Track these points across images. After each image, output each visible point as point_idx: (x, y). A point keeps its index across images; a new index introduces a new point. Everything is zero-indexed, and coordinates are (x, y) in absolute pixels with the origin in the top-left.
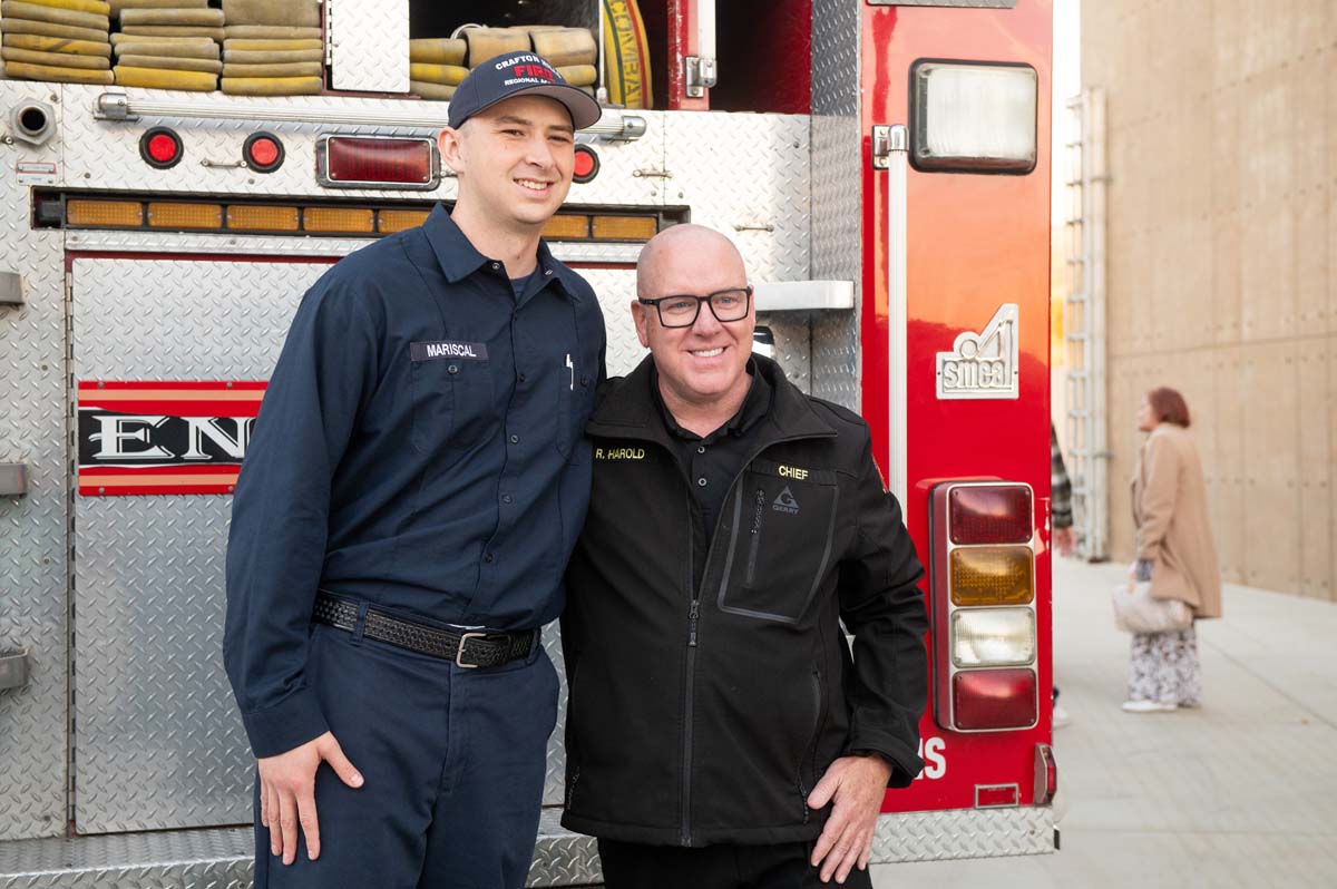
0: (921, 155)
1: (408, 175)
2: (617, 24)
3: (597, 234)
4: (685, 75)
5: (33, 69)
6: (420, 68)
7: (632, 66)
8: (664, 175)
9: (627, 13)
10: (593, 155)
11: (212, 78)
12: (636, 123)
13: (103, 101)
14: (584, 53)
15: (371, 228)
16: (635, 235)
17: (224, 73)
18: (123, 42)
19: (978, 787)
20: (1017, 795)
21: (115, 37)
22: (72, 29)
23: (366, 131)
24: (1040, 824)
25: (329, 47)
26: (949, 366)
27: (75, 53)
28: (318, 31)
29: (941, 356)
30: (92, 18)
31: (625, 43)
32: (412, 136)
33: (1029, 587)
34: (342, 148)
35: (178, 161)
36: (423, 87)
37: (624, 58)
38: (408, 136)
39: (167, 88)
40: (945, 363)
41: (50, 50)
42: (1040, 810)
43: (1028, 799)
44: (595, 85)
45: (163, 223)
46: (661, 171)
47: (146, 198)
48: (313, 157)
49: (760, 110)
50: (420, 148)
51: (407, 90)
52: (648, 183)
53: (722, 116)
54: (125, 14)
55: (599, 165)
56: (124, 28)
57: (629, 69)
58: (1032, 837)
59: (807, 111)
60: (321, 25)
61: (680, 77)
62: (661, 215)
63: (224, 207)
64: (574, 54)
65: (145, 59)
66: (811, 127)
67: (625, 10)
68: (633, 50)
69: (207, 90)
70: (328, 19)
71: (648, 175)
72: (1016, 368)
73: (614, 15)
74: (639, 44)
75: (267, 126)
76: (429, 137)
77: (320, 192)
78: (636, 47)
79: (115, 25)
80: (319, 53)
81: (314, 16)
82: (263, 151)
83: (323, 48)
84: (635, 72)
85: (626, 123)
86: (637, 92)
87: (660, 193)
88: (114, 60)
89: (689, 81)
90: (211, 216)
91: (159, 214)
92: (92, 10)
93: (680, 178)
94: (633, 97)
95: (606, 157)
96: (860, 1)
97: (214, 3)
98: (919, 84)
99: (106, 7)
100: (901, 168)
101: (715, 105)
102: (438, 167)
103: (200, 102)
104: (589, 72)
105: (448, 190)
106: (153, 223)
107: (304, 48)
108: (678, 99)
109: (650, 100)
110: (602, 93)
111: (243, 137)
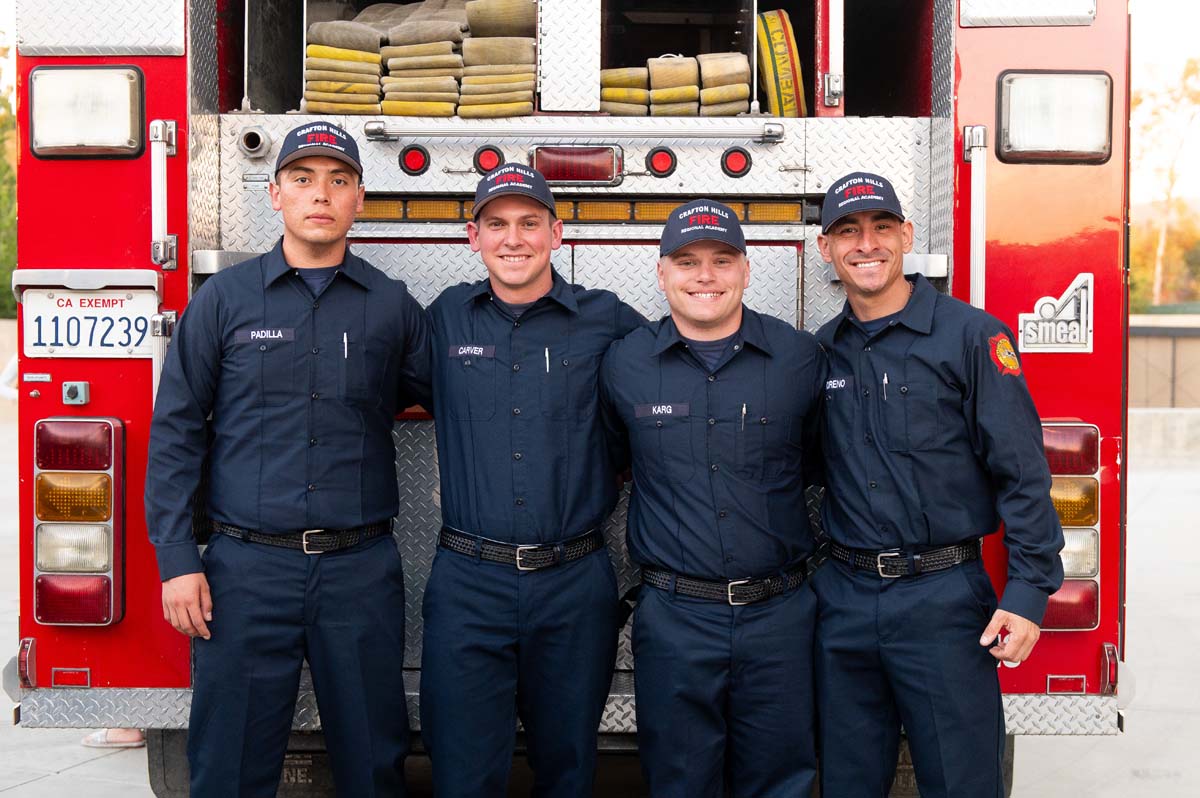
0: (1005, 150)
1: (598, 174)
2: (775, 50)
3: (751, 218)
4: (823, 89)
5: (324, 106)
6: (609, 92)
7: (787, 82)
8: (805, 170)
9: (784, 40)
10: (746, 154)
11: (451, 107)
12: (776, 129)
13: (367, 127)
14: (739, 74)
15: (572, 217)
16: (782, 218)
17: (460, 102)
18: (389, 82)
19: (1049, 677)
20: (1084, 685)
21: (384, 79)
22: (353, 76)
23: (566, 142)
24: (1105, 710)
25: (539, 79)
26: (1029, 325)
28: (534, 66)
29: (1022, 317)
30: (366, 67)
31: (781, 64)
32: (602, 144)
33: (1095, 512)
34: (545, 155)
35: (426, 169)
36: (611, 106)
37: (780, 76)
38: (598, 144)
39: (419, 116)
40: (1026, 322)
41: (337, 92)
42: (1105, 698)
43: (1095, 688)
44: (750, 99)
45: (417, 216)
46: (803, 166)
47: (405, 198)
49: (888, 113)
50: (606, 153)
51: (598, 109)
52: (791, 177)
53: (856, 120)
54: (391, 62)
55: (751, 164)
56: (390, 73)
57: (784, 85)
58: (1097, 720)
59: (930, 115)
60: (535, 63)
61: (820, 90)
62: (804, 201)
63: (462, 202)
64: (732, 75)
65: (403, 95)
66: (931, 127)
67: (782, 38)
68: (788, 69)
69: (448, 116)
70: (539, 57)
71: (792, 170)
72: (1091, 327)
73: (773, 42)
74: (793, 65)
75: (493, 141)
76: (616, 145)
78: (790, 67)
79: (385, 71)
80: (531, 83)
81: (531, 55)
82: (488, 159)
83: (536, 80)
84: (789, 87)
85: (767, 128)
86: (792, 103)
87: (801, 184)
88: (382, 97)
89: (826, 94)
90: (451, 210)
91: (415, 210)
92: (370, 61)
93: (818, 171)
94: (789, 107)
95: (757, 156)
96: (954, 24)
97: (457, 50)
98: (1004, 91)
99: (377, 57)
100: (982, 161)
101: (849, 112)
102: (621, 168)
103: (443, 125)
104: (744, 89)
105: (630, 186)
106: (410, 216)
107: (521, 80)
108: (818, 108)
109: (804, 109)
110: (755, 105)
111: (473, 151)
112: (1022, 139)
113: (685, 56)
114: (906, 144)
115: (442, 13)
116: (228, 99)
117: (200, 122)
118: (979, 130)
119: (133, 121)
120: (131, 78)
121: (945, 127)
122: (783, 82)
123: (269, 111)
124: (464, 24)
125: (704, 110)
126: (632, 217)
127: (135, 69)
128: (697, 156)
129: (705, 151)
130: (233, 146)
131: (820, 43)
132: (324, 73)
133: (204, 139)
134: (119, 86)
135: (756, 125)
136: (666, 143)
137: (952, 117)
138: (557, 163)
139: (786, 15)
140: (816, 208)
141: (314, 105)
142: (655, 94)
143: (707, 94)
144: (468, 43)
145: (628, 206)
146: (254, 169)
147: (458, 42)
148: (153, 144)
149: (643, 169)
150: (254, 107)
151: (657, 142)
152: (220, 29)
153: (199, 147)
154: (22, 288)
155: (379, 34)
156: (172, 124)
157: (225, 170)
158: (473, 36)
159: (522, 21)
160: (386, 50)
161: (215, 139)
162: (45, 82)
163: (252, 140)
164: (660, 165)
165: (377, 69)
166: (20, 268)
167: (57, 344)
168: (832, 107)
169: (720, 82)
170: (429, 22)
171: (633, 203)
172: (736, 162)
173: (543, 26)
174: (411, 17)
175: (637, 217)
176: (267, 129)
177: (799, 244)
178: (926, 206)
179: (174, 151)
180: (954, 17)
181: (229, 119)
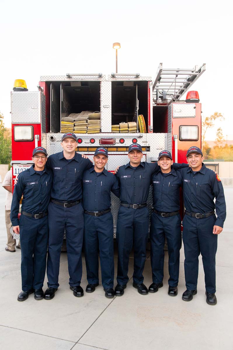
0: (181, 139)
1: (111, 143)
2: (141, 122)
4: (149, 128)
6: (113, 129)
8: (146, 142)
10: (136, 140)
12: (142, 135)
14: (135, 126)
17: (87, 131)
21: (74, 127)
22: (69, 127)
23: (106, 138)
27: (69, 129)
28: (100, 125)
30: (71, 125)
31: (142, 124)
34: (102, 140)
35: (82, 142)
36: (113, 131)
39: (80, 133)
41: (66, 129)
44: (137, 130)
46: (146, 141)
48: (99, 141)
49: (160, 132)
50: (112, 139)
51: (111, 132)
52: (144, 143)
53: (155, 133)
54: (76, 124)
59: (167, 133)
62: (146, 147)
63: (88, 148)
65: (78, 130)
66: (168, 135)
69: (86, 133)
70: (101, 123)
73: (141, 120)
74: (144, 124)
75: (93, 138)
76: (114, 138)
77: (100, 146)
79: (75, 126)
81: (99, 123)
82: (92, 141)
83: (100, 127)
85: (140, 135)
87: (146, 145)
88: (74, 130)
90: (86, 149)
92: (72, 124)
93: (149, 142)
94: (144, 131)
95: (138, 140)
96: (172, 118)
97: (87, 122)
98: (180, 129)
99: (73, 123)
100: (177, 141)
101: (154, 132)
102: (115, 142)
103: (84, 135)
104: (136, 128)
105: (116, 145)
106: (79, 150)
107: (98, 127)
108: (149, 132)
109: (146, 132)
110: (138, 131)
111: (90, 139)
112: (184, 137)
113: (125, 123)
114: (163, 137)
115: (84, 115)
116: (48, 131)
117: (43, 135)
118: (176, 136)
119: (32, 135)
120: (31, 128)
121: (170, 135)
122: (142, 127)
123: (54, 133)
124: (88, 117)
125: (129, 132)
126: (117, 150)
127: (32, 126)
128: (128, 140)
129: (129, 139)
130: (48, 139)
131: (149, 120)
132: (64, 126)
133: (43, 138)
134: (29, 129)
135: (138, 134)
136: (123, 138)
137: (172, 133)
138: (104, 141)
139: (143, 116)
140: (148, 149)
141: (62, 132)
142: (121, 129)
143: (130, 129)
144: (89, 121)
145: (116, 148)
146: (52, 143)
147: (87, 121)
148: (35, 139)
149: (119, 142)
150: (52, 132)
151: (121, 138)
152: (46, 119)
153: (43, 139)
154: (13, 164)
155: (74, 119)
156: (38, 135)
157: (47, 143)
158: (89, 120)
159: (98, 117)
160: (74, 122)
161: (45, 138)
162: (17, 129)
163: (52, 138)
164: (122, 142)
165: (73, 125)
166: (12, 160)
167: (19, 173)
168: (151, 131)
169: (132, 127)
170: (82, 117)
171: (117, 148)
172: (135, 141)
173: (102, 118)
174: (79, 116)
175: (118, 150)
176: (54, 136)
177: (146, 155)
178: (167, 148)
179: (39, 140)
180: (172, 116)
181: (48, 134)
